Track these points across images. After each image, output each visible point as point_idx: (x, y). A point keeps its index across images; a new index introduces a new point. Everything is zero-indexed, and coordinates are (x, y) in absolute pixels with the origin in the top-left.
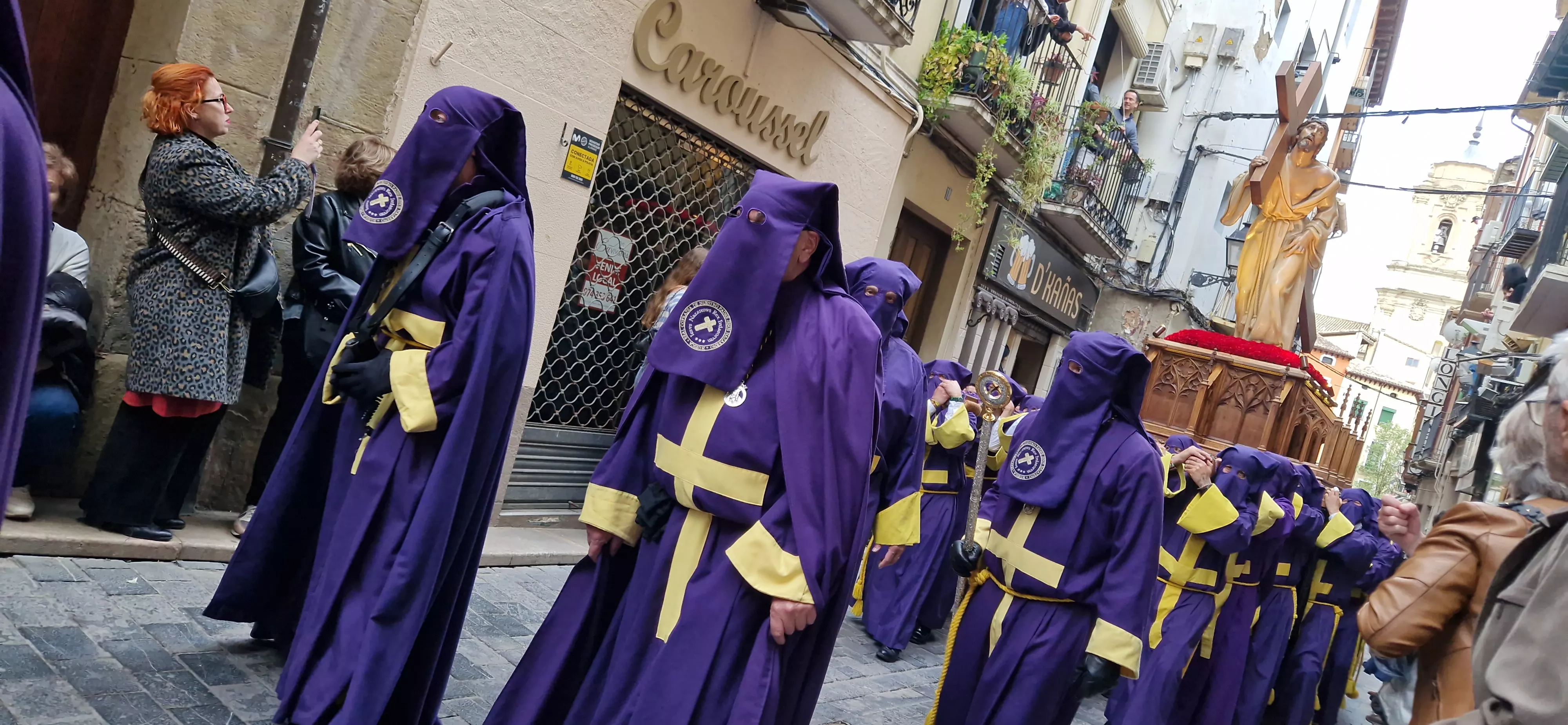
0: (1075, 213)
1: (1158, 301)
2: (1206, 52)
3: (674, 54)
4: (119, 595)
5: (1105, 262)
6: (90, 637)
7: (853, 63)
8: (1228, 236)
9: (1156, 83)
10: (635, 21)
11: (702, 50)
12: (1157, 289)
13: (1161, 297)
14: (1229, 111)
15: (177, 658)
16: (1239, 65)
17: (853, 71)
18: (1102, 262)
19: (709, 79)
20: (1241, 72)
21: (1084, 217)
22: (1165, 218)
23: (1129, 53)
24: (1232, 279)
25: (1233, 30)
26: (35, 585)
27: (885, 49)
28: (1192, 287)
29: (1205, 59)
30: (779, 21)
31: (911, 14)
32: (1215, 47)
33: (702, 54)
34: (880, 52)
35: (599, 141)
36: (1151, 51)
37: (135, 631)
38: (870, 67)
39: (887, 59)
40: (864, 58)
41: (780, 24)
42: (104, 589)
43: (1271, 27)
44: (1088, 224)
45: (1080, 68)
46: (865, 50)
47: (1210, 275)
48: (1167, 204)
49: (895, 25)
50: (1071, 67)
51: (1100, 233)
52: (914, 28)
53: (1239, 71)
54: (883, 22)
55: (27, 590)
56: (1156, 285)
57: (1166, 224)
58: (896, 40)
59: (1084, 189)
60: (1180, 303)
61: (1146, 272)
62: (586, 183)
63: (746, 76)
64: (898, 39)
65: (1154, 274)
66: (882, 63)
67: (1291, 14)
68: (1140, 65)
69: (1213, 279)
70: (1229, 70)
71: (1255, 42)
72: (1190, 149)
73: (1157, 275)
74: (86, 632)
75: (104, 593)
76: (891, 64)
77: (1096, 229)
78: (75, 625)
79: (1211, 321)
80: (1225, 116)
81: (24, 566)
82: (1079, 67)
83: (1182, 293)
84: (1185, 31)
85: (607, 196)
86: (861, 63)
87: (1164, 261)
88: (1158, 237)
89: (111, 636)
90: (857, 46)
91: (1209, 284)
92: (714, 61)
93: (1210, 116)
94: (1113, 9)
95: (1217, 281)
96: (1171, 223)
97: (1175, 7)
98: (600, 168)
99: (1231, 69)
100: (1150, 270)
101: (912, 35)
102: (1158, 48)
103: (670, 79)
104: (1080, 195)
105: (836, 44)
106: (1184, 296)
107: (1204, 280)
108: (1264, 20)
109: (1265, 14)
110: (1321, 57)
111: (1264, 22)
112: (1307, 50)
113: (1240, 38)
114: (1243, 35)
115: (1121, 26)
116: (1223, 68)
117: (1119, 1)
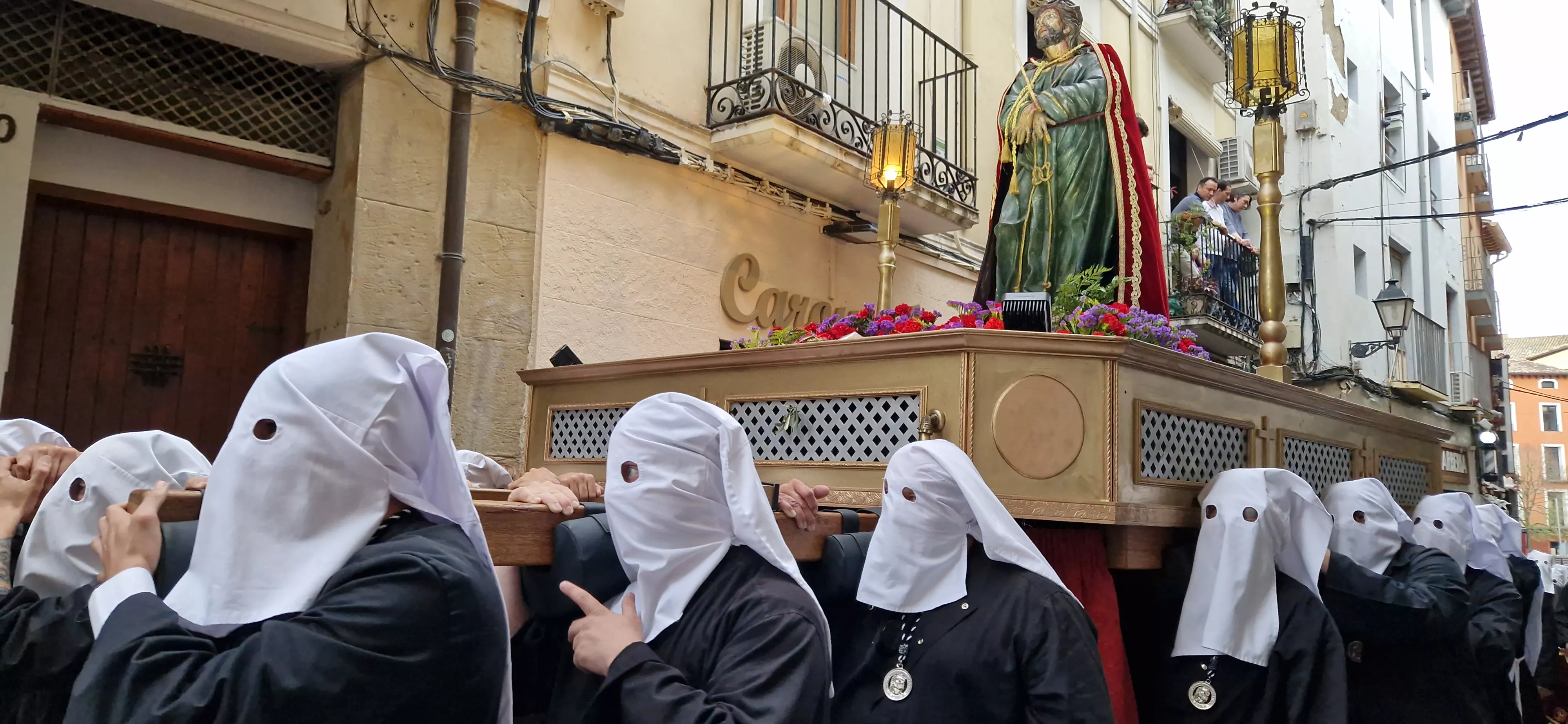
0: (1200, 323)
1: (1324, 384)
3: (761, 302)
5: (1252, 359)
7: (929, 254)
8: (1375, 299)
9: (1242, 174)
10: (719, 285)
11: (786, 290)
12: (1318, 371)
13: (1325, 378)
14: (1327, 179)
16: (1322, 133)
17: (931, 261)
18: (1249, 360)
19: (798, 313)
20: (1326, 139)
21: (1211, 323)
22: (1300, 299)
23: (1204, 155)
24: (1396, 340)
25: (1303, 103)
27: (958, 234)
28: (1356, 359)
30: (849, 241)
31: (970, 196)
32: (1291, 124)
33: (786, 293)
34: (952, 237)
36: (1225, 148)
38: (946, 252)
39: (961, 240)
40: (939, 246)
41: (851, 244)
43: (1342, 88)
44: (1220, 329)
46: (937, 239)
47: (1371, 343)
48: (1296, 285)
49: (958, 212)
51: (1235, 334)
52: (977, 208)
54: (945, 213)
56: (1315, 368)
57: (1303, 304)
58: (963, 223)
59: (1203, 296)
60: (1348, 379)
61: (1300, 357)
63: (831, 299)
64: (965, 221)
65: (1309, 357)
66: (958, 246)
67: (1359, 70)
68: (1219, 164)
69: (1376, 346)
70: (1313, 140)
71: (1331, 107)
72: (1301, 226)
73: (1312, 357)
76: (967, 243)
77: (1229, 331)
79: (1392, 388)
80: (1326, 185)
83: (1346, 368)
86: (937, 252)
87: (1315, 341)
88: (1300, 319)
90: (929, 238)
91: (1373, 352)
92: (798, 296)
93: (1310, 189)
94: (1172, 123)
95: (1381, 347)
96: (1308, 302)
99: (1315, 139)
100: (1304, 355)
101: (977, 214)
102: (1231, 144)
103: (763, 324)
104: (1200, 304)
105: (908, 244)
106: (1350, 371)
107: (1366, 349)
108: (1332, 84)
109: (1331, 80)
110: (1408, 98)
111: (1333, 87)
112: (1390, 96)
113: (1313, 109)
114: (1316, 105)
115: (1186, 135)
116: (1306, 141)
117: (1175, 112)
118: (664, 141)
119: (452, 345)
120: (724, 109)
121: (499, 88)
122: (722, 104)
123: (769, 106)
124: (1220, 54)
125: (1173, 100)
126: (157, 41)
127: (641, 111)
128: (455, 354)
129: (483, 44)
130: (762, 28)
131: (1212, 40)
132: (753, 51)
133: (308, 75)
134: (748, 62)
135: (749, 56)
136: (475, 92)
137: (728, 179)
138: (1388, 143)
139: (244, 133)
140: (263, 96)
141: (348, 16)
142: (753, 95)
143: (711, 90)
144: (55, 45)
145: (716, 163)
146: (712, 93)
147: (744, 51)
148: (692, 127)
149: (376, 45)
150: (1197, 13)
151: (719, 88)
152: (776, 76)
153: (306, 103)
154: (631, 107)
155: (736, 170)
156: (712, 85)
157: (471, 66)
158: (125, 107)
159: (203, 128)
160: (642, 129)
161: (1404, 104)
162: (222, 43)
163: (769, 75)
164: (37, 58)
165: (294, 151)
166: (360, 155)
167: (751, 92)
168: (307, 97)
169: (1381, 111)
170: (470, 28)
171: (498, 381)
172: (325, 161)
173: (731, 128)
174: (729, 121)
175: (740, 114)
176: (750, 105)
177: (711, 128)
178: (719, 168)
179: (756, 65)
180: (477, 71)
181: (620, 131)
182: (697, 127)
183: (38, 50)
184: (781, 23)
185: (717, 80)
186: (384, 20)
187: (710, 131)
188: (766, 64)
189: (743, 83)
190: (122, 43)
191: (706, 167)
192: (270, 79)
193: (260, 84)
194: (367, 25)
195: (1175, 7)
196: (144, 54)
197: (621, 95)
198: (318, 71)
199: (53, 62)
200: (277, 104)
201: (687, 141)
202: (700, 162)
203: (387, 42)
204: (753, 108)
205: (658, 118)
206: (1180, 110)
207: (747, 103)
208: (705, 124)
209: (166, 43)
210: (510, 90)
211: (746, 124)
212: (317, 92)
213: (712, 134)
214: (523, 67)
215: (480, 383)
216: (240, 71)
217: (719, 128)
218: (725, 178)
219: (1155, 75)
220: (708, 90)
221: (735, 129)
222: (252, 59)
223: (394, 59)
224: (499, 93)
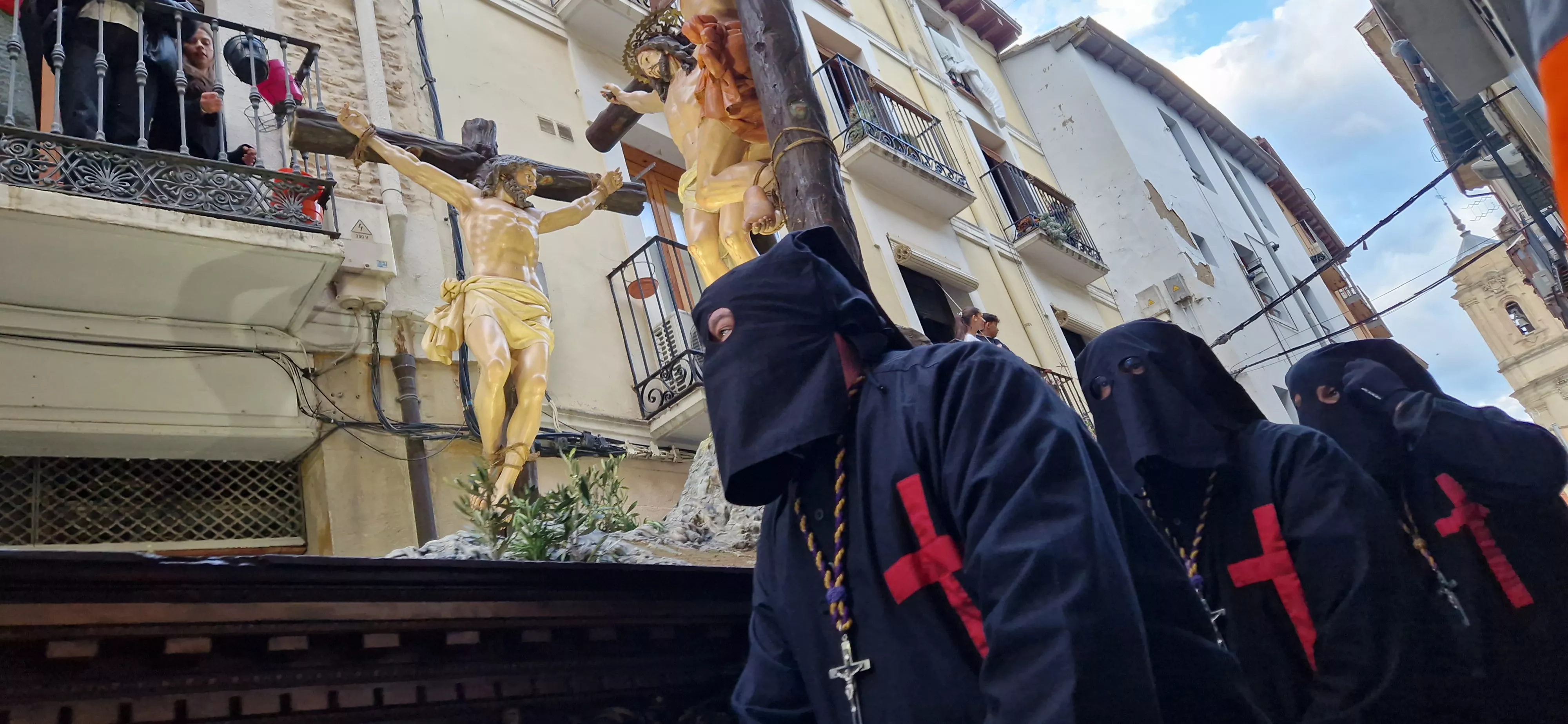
2: (1164, 307)
16: (1198, 298)
20: (1205, 302)
25: (1170, 279)
29: (1168, 312)
32: (1168, 299)
43: (1198, 258)
45: (1071, 379)
50: (1062, 383)
53: (1202, 303)
67: (1206, 240)
70: (1194, 307)
71: (1196, 276)
82: (1068, 379)
84: (1135, 304)
94: (1063, 325)
97: (1112, 295)
99: (1194, 304)
108: (1188, 256)
109: (1185, 253)
110: (1261, 253)
111: (1190, 259)
112: (1245, 256)
113: (1181, 280)
114: (1182, 277)
115: (1078, 333)
116: (1188, 309)
117: (1061, 315)
118: (607, 440)
120: (654, 399)
121: (446, 429)
122: (651, 396)
123: (694, 382)
124: (1079, 259)
125: (1055, 306)
126: (127, 473)
127: (580, 419)
129: (425, 396)
130: (669, 322)
131: (1067, 249)
132: (666, 343)
133: (271, 468)
134: (665, 353)
135: (663, 348)
136: (425, 438)
137: (675, 459)
138: (1261, 294)
139: (218, 534)
140: (232, 497)
141: (299, 404)
142: (677, 379)
143: (638, 388)
144: (34, 500)
145: (660, 448)
146: (640, 389)
147: (659, 347)
148: (631, 422)
149: (328, 420)
150: (1045, 230)
151: (645, 383)
152: (692, 355)
153: (272, 494)
154: (570, 418)
155: (680, 450)
156: (638, 383)
157: (418, 418)
158: (105, 538)
159: (180, 540)
160: (586, 432)
161: (1260, 259)
162: (187, 459)
163: (686, 357)
164: (20, 514)
165: (267, 539)
166: (331, 521)
167: (675, 377)
168: (272, 488)
169: (1242, 269)
170: (411, 386)
172: (299, 541)
173: (665, 413)
174: (662, 408)
175: (669, 398)
176: (677, 388)
177: (648, 419)
178: (664, 451)
179: (672, 354)
180: (424, 420)
181: (566, 439)
182: (634, 422)
183: (19, 507)
184: (684, 313)
185: (641, 377)
186: (332, 399)
187: (647, 421)
188: (681, 348)
189: (665, 372)
190: (96, 483)
191: (651, 453)
192: (236, 480)
193: (227, 487)
194: (318, 406)
195: (1024, 231)
196: (117, 487)
197: (559, 409)
198: (278, 462)
199: (35, 516)
200: (246, 500)
201: (629, 436)
202: (645, 450)
203: (338, 416)
204: (679, 390)
205: (597, 422)
206: (1065, 313)
207: (674, 387)
208: (641, 417)
209: (137, 473)
210: (457, 429)
211: (677, 404)
212: (280, 481)
213: (650, 424)
214: (465, 405)
216: (207, 480)
217: (655, 417)
218: (673, 459)
219: (1030, 290)
220: (636, 389)
221: (669, 412)
222: (216, 467)
223: (347, 429)
224: (448, 433)
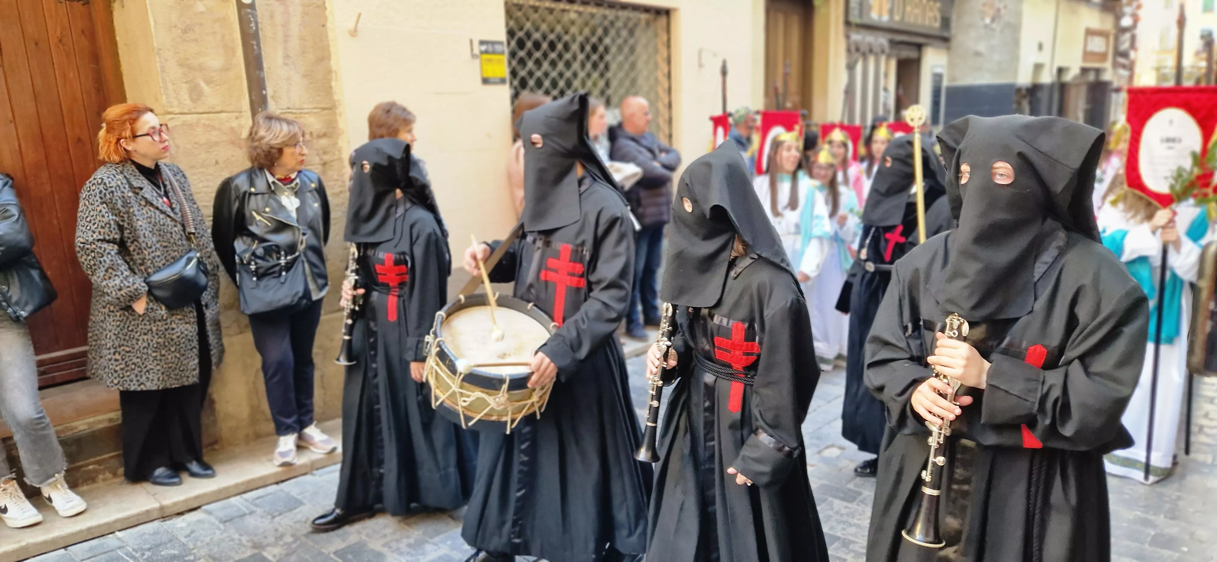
4: (280, 514)
6: (270, 557)
15: (332, 556)
26: (222, 526)
35: (500, 43)
37: (298, 542)
42: (269, 514)
55: (218, 532)
62: (503, 81)
74: (265, 554)
75: (269, 517)
78: (256, 551)
81: (210, 513)
85: (523, 84)
89: (284, 552)
98: (510, 63)
119: (252, 6)
128: (256, 15)
171: (302, 39)
215: (286, 41)
